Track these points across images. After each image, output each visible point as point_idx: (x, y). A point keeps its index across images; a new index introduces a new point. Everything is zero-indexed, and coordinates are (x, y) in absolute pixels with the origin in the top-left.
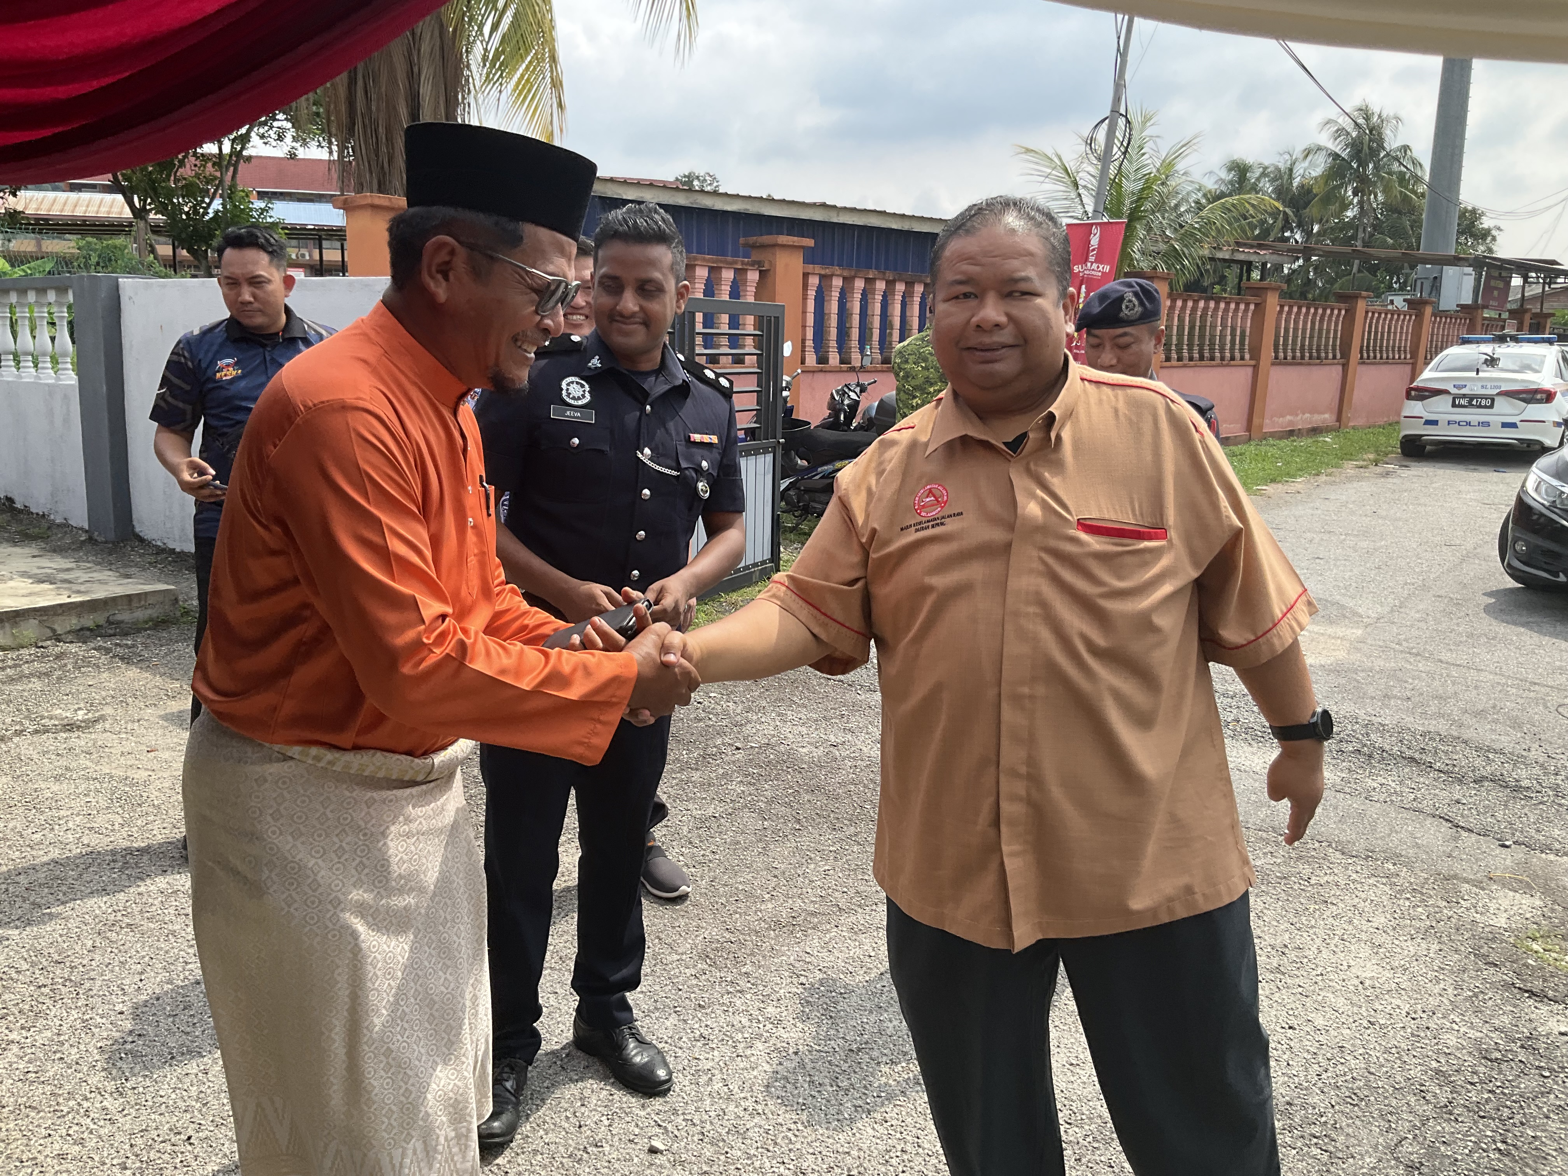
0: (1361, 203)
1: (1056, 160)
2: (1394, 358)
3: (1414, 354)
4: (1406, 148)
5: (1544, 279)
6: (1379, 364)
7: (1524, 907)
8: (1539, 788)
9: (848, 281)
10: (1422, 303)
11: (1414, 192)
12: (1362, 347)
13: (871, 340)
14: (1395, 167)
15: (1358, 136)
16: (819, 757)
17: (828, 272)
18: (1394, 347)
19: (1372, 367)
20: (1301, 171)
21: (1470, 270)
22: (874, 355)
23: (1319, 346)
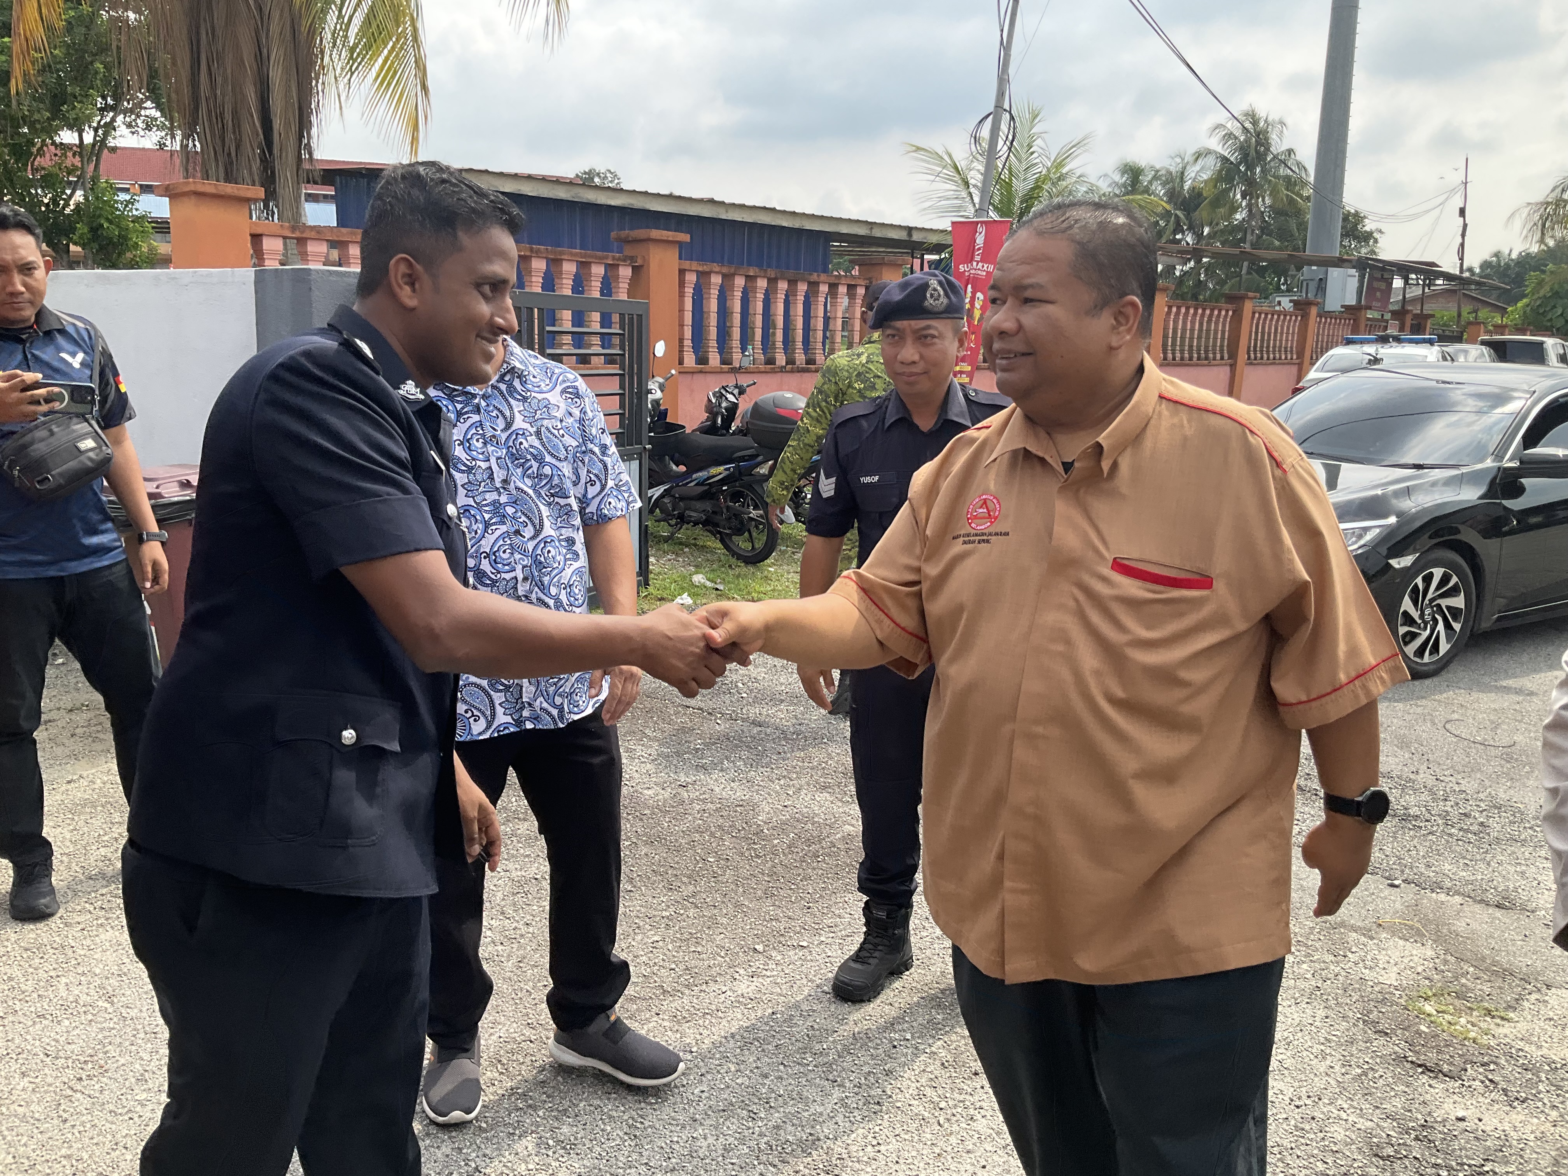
0: (1249, 206)
1: (946, 157)
2: (1280, 359)
3: (1301, 354)
4: (1290, 151)
5: (1424, 281)
6: (1266, 364)
7: (1416, 959)
8: (1428, 816)
9: (728, 278)
10: (1309, 304)
11: (1301, 197)
12: (1249, 348)
13: (753, 340)
14: (1284, 172)
15: (1246, 141)
16: (665, 800)
17: (706, 268)
18: (1280, 347)
19: (1260, 367)
20: (1193, 175)
21: (1353, 271)
22: (756, 356)
23: (1206, 347)
